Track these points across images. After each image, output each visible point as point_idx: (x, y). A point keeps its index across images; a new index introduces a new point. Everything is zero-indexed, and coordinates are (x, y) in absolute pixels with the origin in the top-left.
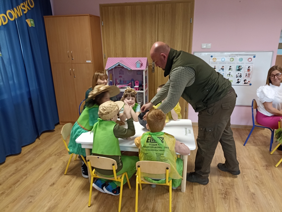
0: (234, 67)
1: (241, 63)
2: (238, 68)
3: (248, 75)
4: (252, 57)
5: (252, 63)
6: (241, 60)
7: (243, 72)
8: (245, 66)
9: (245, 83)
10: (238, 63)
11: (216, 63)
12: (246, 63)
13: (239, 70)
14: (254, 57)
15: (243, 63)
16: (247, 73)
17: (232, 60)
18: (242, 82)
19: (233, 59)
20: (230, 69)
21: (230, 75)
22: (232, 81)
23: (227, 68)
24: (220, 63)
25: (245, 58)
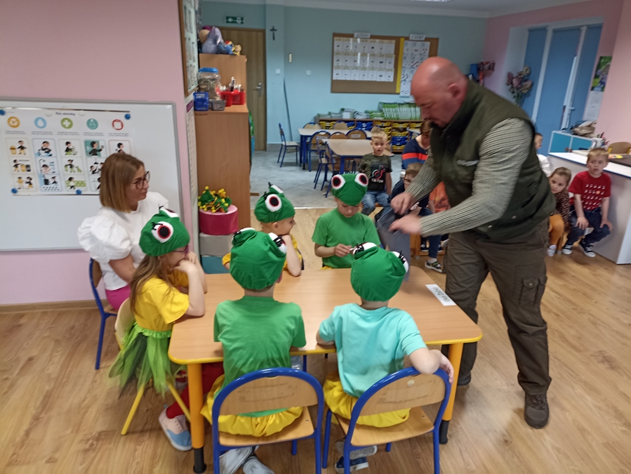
0: (79, 147)
1: (96, 134)
2: (89, 149)
4: (121, 116)
5: (126, 135)
6: (92, 124)
8: (108, 143)
10: (86, 134)
11: (23, 133)
12: (111, 135)
13: (95, 153)
14: (128, 117)
15: (101, 134)
17: (67, 124)
19: (69, 120)
20: (68, 150)
21: (71, 166)
22: (82, 184)
23: (58, 148)
24: (34, 133)
25: (104, 120)
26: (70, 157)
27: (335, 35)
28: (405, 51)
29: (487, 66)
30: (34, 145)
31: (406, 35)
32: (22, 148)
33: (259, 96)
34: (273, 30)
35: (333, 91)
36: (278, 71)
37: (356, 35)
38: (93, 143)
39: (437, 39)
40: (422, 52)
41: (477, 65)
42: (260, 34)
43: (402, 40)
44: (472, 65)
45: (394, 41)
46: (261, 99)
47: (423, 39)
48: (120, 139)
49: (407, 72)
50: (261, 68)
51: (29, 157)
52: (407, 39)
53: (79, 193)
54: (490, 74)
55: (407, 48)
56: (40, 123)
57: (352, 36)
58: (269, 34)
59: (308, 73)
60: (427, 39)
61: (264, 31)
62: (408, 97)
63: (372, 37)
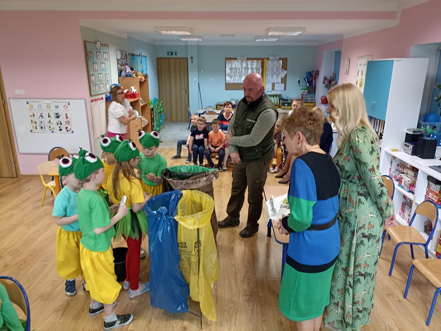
0: (53, 115)
1: (58, 110)
2: (56, 116)
3: (68, 123)
4: (67, 104)
5: (69, 111)
6: (57, 107)
7: (62, 119)
8: (62, 114)
9: (67, 131)
10: (55, 110)
11: (34, 110)
12: (63, 111)
13: (58, 117)
14: (69, 104)
15: (60, 110)
16: (67, 120)
17: (49, 107)
18: (64, 130)
19: (49, 105)
20: (49, 116)
21: (50, 122)
22: (54, 129)
23: (46, 116)
24: (37, 110)
25: (61, 105)
26: (50, 119)
27: (226, 59)
28: (267, 65)
29: (314, 73)
30: (38, 115)
31: (268, 57)
32: (34, 115)
33: (186, 92)
34: (192, 58)
35: (226, 89)
36: (195, 79)
37: (238, 58)
38: (57, 114)
39: (286, 59)
40: (278, 66)
41: (310, 72)
42: (186, 60)
43: (265, 60)
44: (307, 73)
45: (260, 61)
46: (187, 94)
47: (278, 59)
48: (66, 112)
49: (269, 77)
50: (186, 78)
51: (36, 119)
52: (268, 59)
53: (53, 132)
54: (318, 77)
55: (269, 64)
56: (40, 107)
57: (236, 59)
58: (189, 60)
59: (212, 79)
60: (280, 59)
61: (187, 59)
62: (271, 91)
63: (248, 59)
